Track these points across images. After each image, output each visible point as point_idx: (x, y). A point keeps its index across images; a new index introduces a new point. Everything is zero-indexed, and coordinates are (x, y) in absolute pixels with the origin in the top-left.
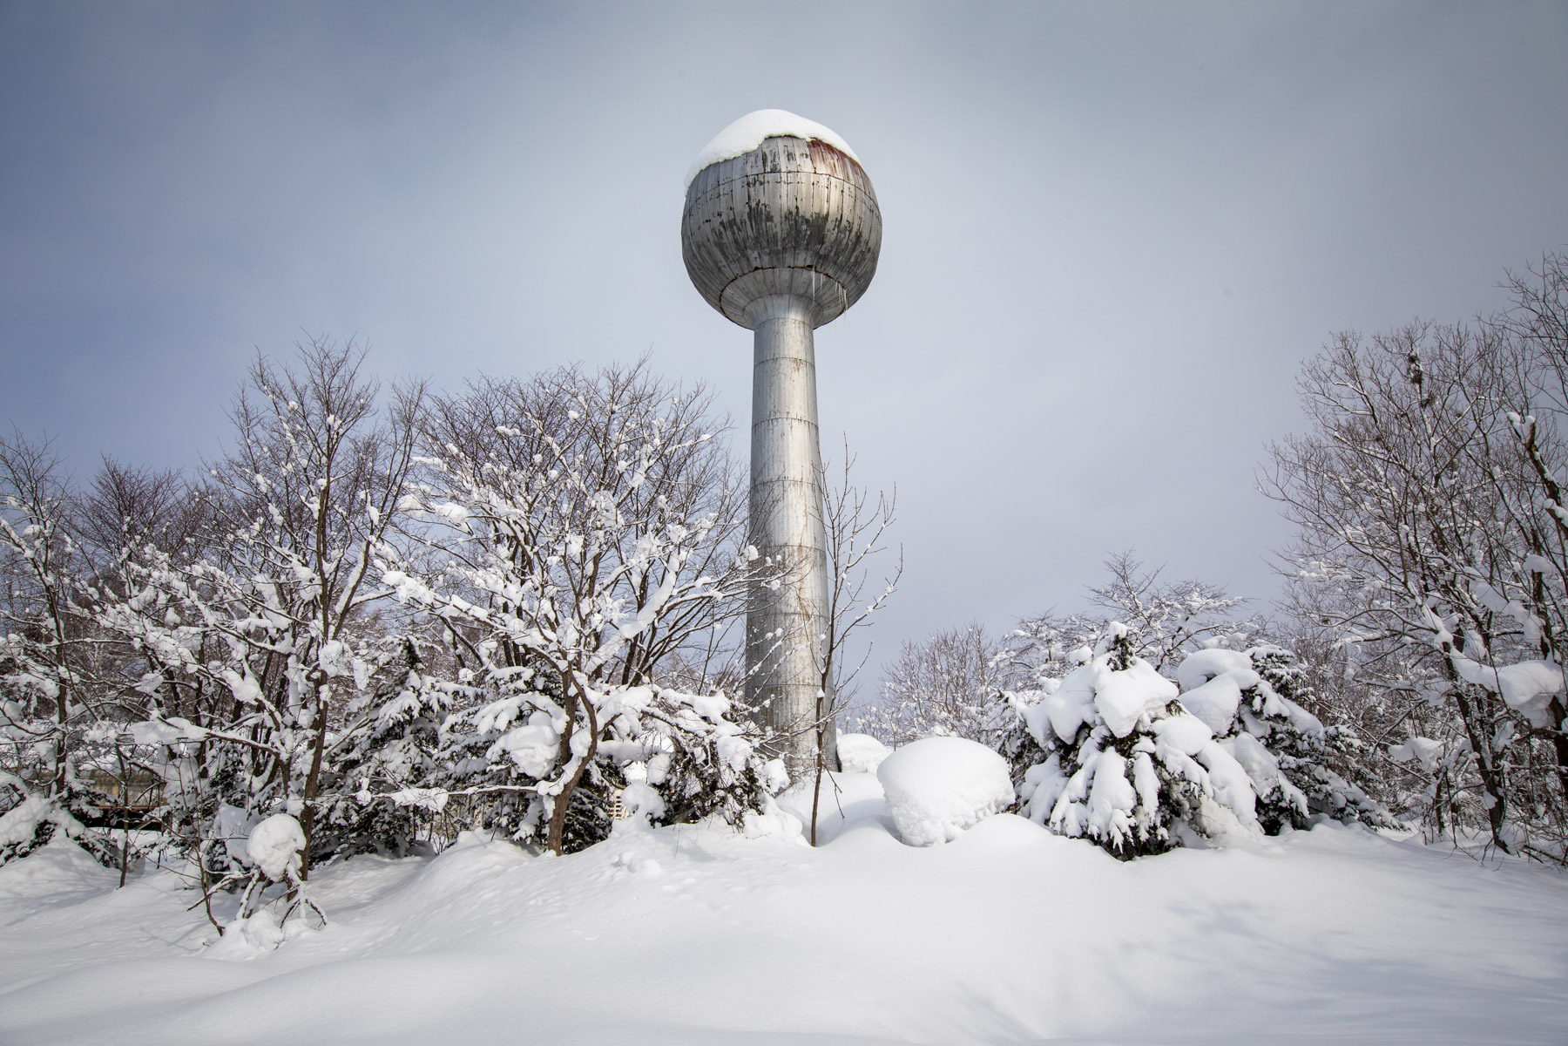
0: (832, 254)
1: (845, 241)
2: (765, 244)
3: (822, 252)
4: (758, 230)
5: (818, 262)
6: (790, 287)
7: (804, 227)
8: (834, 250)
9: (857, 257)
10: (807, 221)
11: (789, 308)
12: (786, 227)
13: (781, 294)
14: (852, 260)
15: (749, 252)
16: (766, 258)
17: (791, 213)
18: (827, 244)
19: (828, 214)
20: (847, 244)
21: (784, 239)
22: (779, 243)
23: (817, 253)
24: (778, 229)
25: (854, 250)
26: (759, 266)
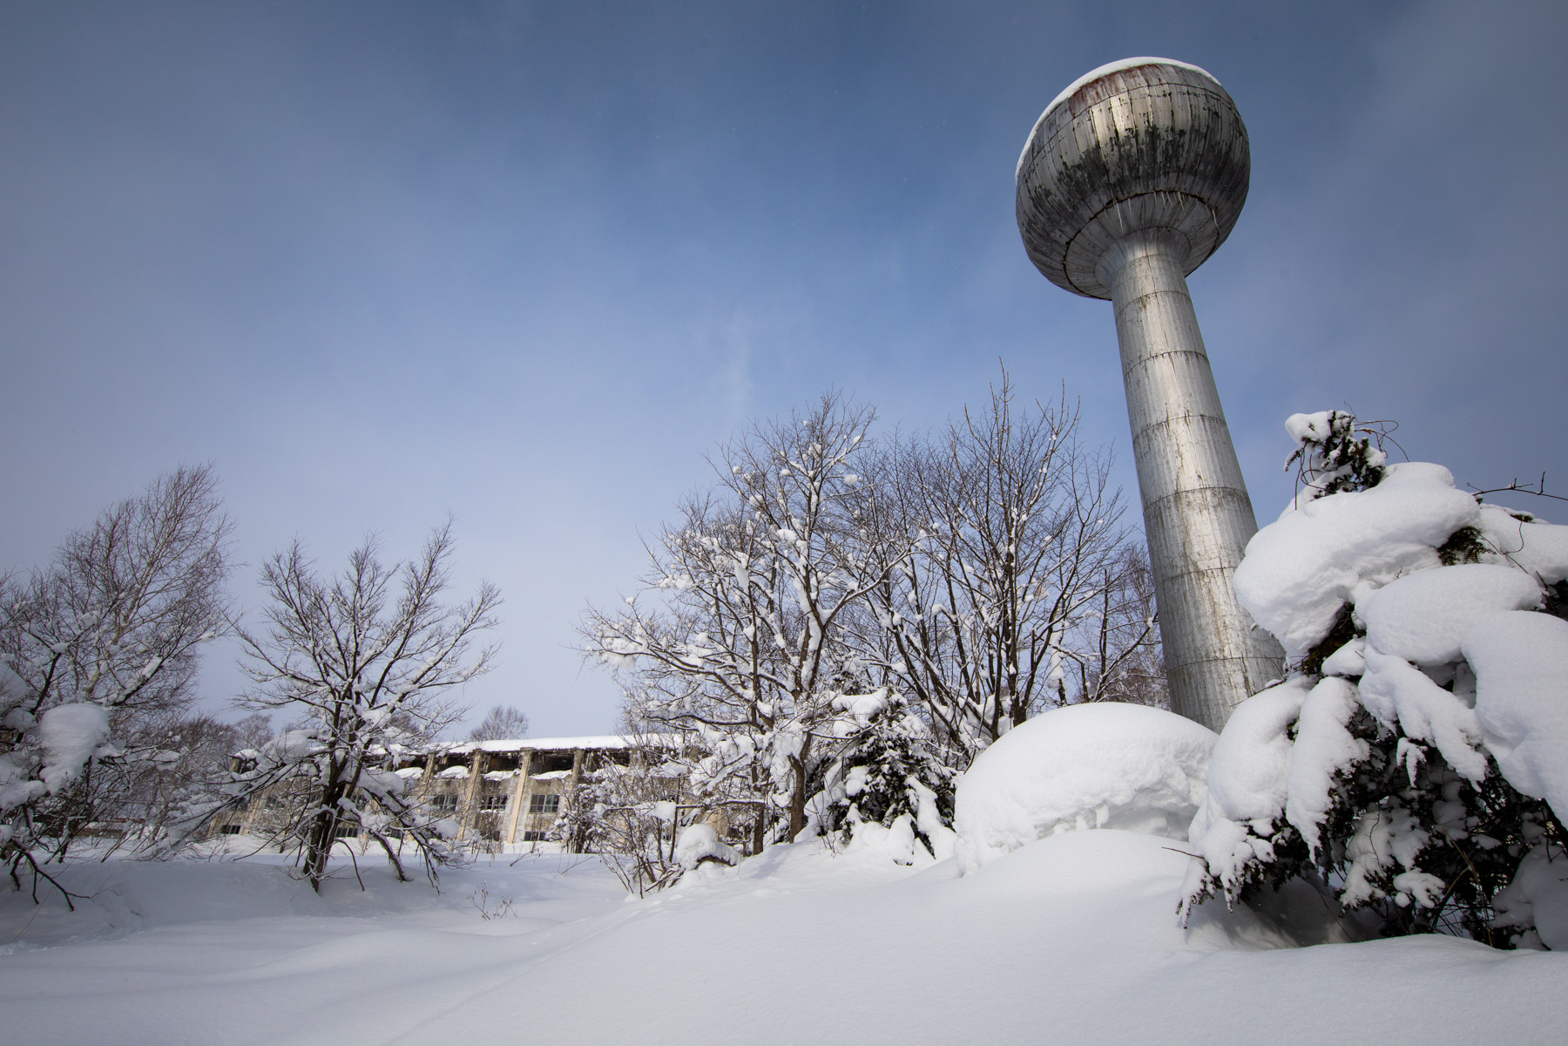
0: (1127, 173)
1: (1134, 150)
2: (1057, 218)
3: (1113, 180)
4: (1045, 211)
5: (1115, 192)
6: (1109, 235)
7: (1079, 174)
8: (1126, 167)
9: (1165, 152)
10: (1079, 167)
11: (1123, 253)
12: (1064, 188)
13: (1108, 248)
14: (1160, 158)
15: (1052, 235)
16: (1067, 229)
17: (1061, 173)
18: (1112, 168)
19: (1098, 143)
20: (1140, 151)
21: (1069, 200)
22: (1068, 207)
23: (1108, 185)
24: (1060, 197)
25: (1154, 149)
26: (1068, 240)
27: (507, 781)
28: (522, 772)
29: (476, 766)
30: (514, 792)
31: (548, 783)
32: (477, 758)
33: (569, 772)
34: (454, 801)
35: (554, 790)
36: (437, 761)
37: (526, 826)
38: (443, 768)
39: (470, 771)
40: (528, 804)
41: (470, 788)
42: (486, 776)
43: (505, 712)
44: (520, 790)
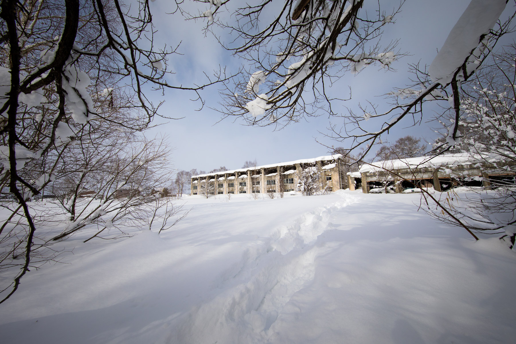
27: (258, 177)
28: (262, 175)
29: (249, 174)
30: (261, 180)
31: (271, 177)
32: (249, 172)
33: (276, 173)
34: (245, 184)
35: (273, 178)
36: (238, 174)
37: (267, 189)
38: (240, 176)
39: (248, 176)
40: (266, 183)
41: (249, 180)
42: (252, 177)
43: (249, 162)
44: (263, 179)
